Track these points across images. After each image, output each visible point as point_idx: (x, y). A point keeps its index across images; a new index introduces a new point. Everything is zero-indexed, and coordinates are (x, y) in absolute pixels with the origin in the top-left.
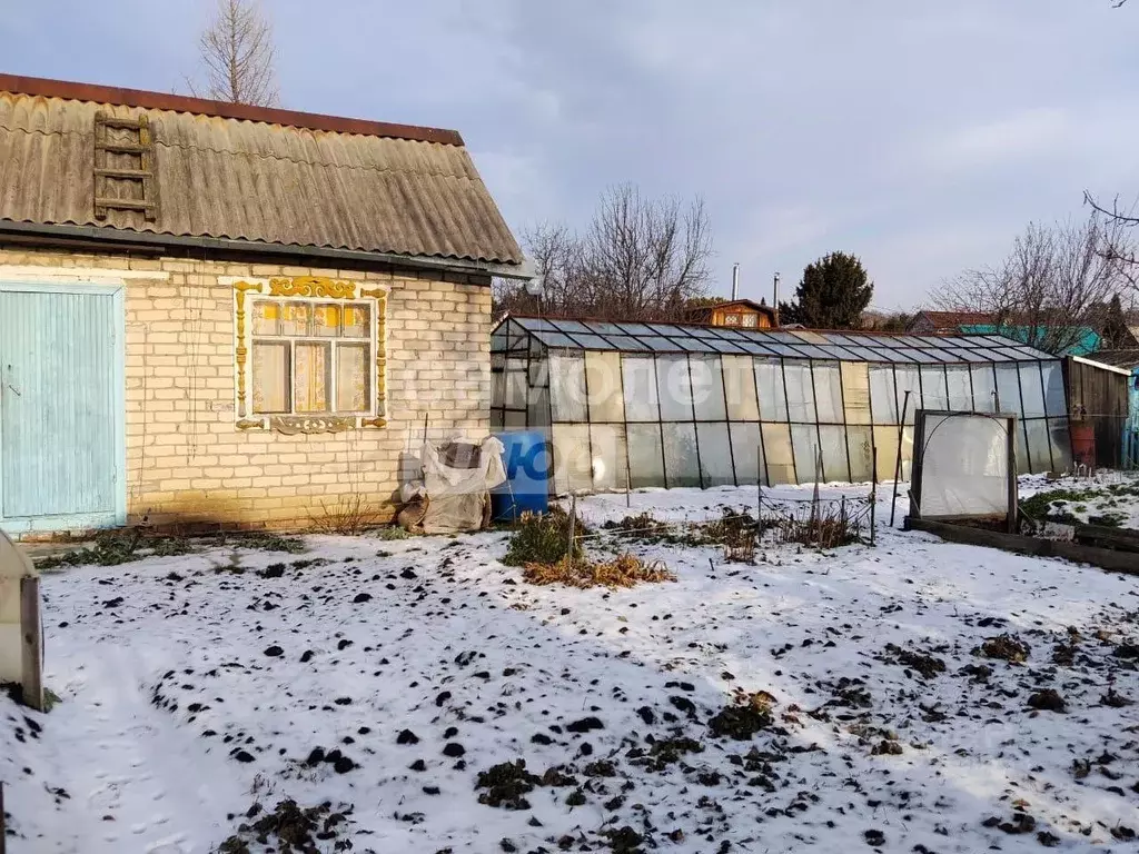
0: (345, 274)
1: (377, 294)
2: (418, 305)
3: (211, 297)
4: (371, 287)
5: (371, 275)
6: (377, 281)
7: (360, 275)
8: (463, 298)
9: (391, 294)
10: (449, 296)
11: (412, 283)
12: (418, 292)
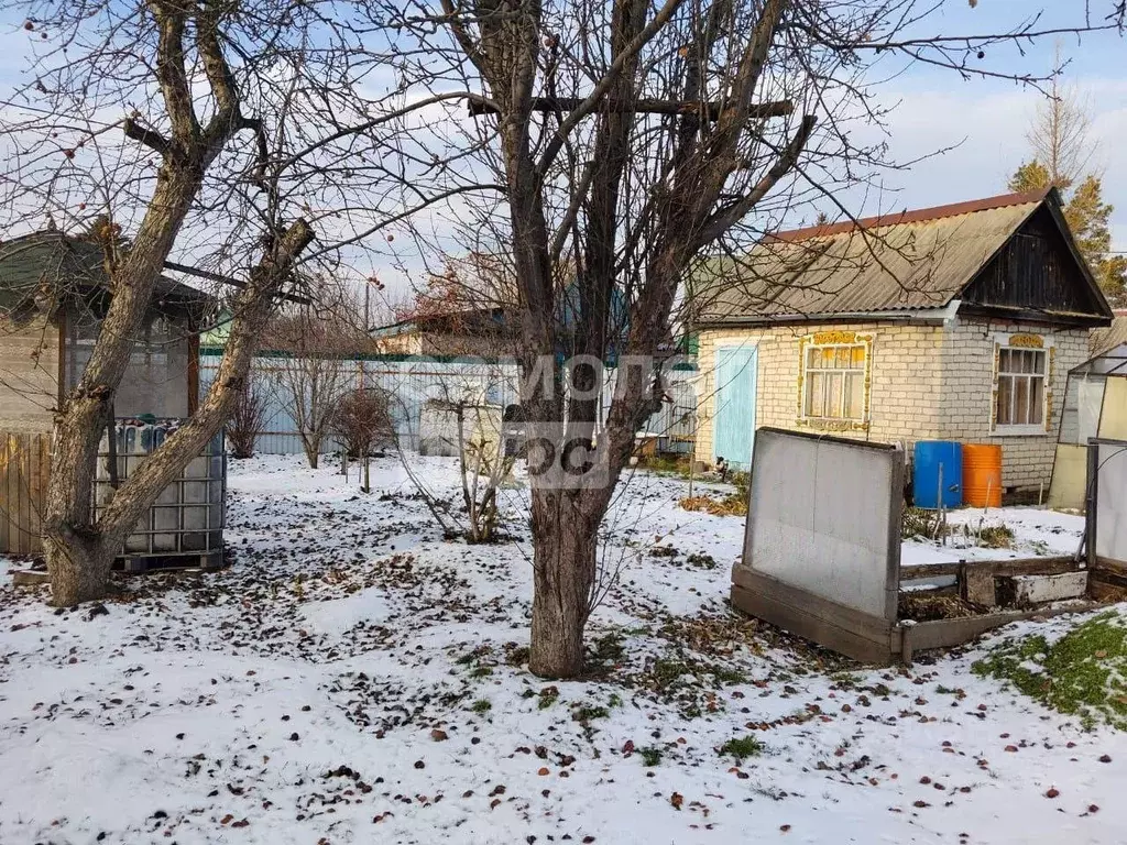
0: (852, 327)
1: (868, 339)
2: (892, 344)
3: (791, 348)
4: (863, 334)
5: (865, 326)
6: (870, 330)
7: (858, 327)
8: (922, 337)
9: (877, 338)
10: (914, 336)
11: (891, 329)
12: (893, 336)
